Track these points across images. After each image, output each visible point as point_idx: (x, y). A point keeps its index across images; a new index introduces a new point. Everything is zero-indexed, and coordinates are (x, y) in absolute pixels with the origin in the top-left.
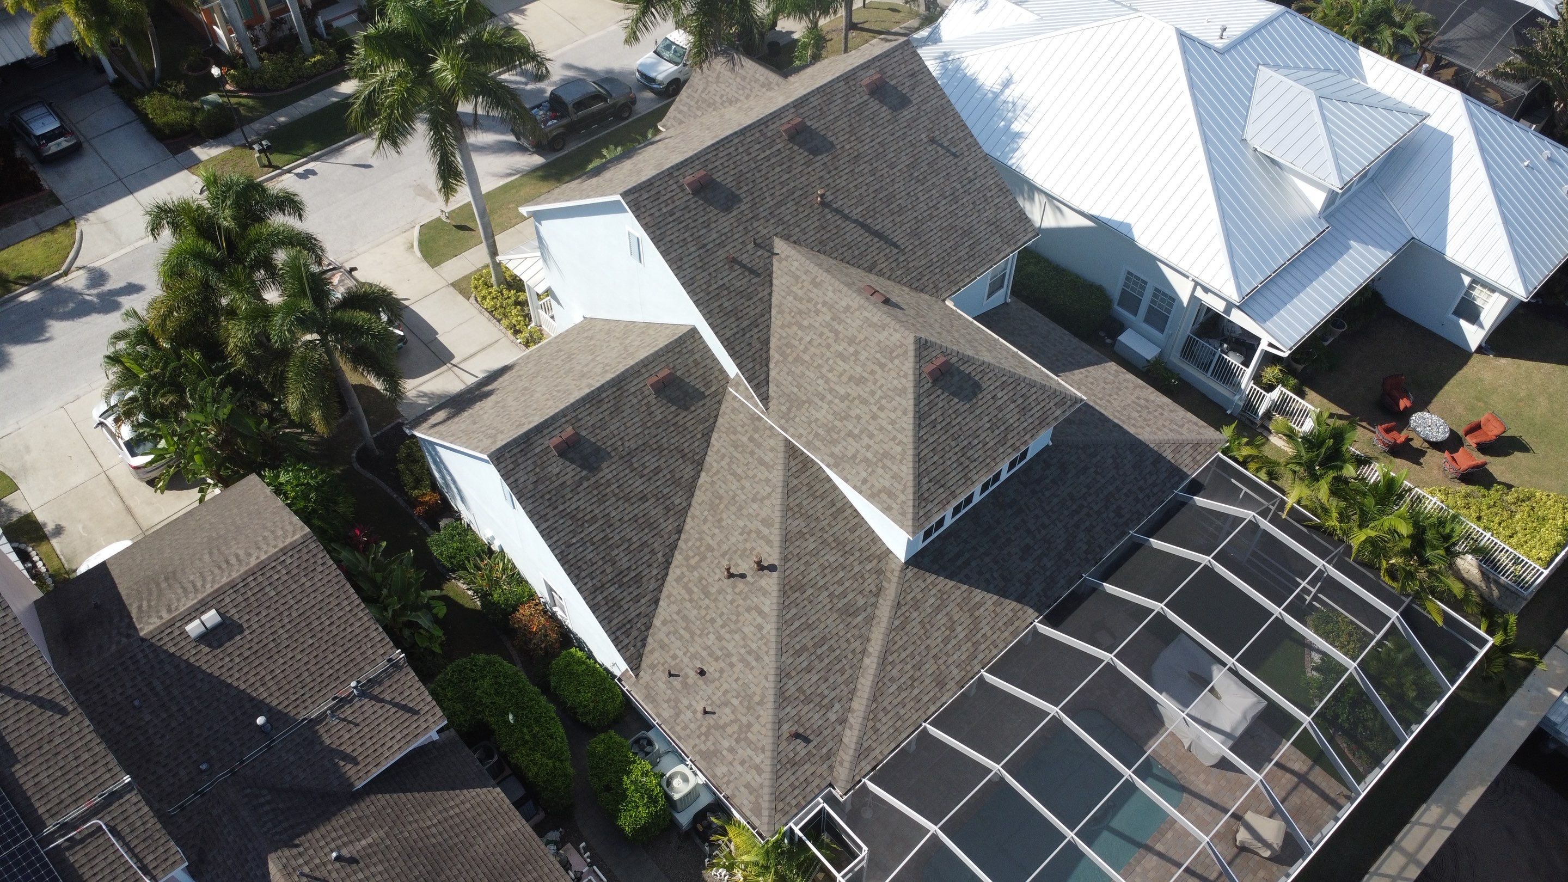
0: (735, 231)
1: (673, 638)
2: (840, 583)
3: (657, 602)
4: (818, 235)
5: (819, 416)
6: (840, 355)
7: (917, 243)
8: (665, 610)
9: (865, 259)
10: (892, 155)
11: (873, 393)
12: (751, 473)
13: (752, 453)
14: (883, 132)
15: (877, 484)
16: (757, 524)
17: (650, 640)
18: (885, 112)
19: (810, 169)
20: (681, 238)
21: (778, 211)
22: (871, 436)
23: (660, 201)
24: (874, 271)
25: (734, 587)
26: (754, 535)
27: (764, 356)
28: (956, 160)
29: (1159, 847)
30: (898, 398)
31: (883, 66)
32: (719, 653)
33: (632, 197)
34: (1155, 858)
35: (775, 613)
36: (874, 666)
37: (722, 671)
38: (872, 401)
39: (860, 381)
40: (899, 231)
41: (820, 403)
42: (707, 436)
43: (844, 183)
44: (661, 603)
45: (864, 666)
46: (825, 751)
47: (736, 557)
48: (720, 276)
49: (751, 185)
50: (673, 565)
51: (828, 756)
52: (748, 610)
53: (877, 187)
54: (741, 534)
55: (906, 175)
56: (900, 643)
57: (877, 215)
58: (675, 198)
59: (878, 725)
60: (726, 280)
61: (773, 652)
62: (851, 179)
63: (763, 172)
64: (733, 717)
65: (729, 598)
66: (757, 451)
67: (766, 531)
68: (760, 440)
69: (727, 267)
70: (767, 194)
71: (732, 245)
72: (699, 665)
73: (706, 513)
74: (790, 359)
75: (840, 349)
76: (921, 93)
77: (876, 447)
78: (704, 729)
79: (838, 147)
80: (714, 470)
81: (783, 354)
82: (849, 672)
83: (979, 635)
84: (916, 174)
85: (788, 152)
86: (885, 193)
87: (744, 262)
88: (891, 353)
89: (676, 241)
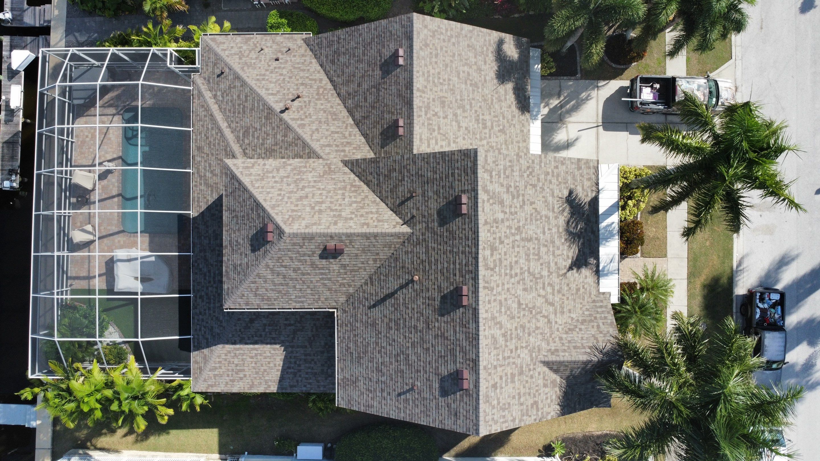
0: (427, 209)
1: (302, 61)
2: (258, 138)
3: (321, 66)
4: (401, 261)
5: (311, 174)
6: (322, 203)
7: (369, 320)
8: (315, 66)
9: (377, 279)
10: (419, 352)
11: (289, 198)
12: (329, 138)
13: (337, 146)
14: (434, 359)
15: (258, 167)
16: (307, 121)
17: (311, 53)
18: (444, 371)
19: (436, 287)
20: (438, 171)
21: (424, 246)
22: (276, 182)
23: (463, 172)
24: (369, 280)
25: (293, 94)
26: (303, 117)
27: (363, 178)
28: (397, 393)
29: (116, 199)
30: (274, 203)
31: (471, 399)
32: (276, 70)
33: (472, 155)
34: (114, 194)
35: (265, 98)
36: (221, 125)
37: (269, 66)
38: (287, 195)
39: (301, 198)
40: (380, 316)
41: (315, 179)
42: (365, 136)
43: (419, 303)
44: (320, 68)
45: (225, 122)
46: (211, 81)
47: (303, 104)
48: (409, 181)
49: (445, 239)
50: (329, 82)
51: (209, 81)
52: (278, 92)
53: (407, 323)
54: (310, 114)
55: (404, 349)
56: (221, 143)
57: (393, 309)
58: (460, 183)
59: (203, 109)
60: (406, 184)
61: (254, 86)
62: (419, 310)
63: (448, 253)
64: (250, 56)
65: (291, 90)
66: (336, 148)
67: (299, 122)
68: (339, 153)
69: (412, 189)
70: (436, 246)
71: (421, 202)
72: (280, 61)
73: (335, 110)
74: (349, 187)
75: (324, 205)
76: (443, 409)
77: (269, 180)
78: (258, 45)
79: (439, 318)
80: (349, 128)
81: (355, 186)
82: (228, 114)
83: (203, 182)
84: (402, 356)
85: (452, 280)
86: (402, 325)
87: (409, 202)
88: (293, 219)
89: (438, 166)
